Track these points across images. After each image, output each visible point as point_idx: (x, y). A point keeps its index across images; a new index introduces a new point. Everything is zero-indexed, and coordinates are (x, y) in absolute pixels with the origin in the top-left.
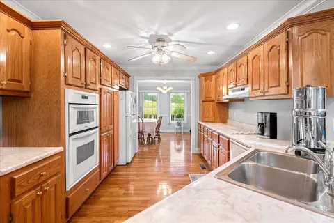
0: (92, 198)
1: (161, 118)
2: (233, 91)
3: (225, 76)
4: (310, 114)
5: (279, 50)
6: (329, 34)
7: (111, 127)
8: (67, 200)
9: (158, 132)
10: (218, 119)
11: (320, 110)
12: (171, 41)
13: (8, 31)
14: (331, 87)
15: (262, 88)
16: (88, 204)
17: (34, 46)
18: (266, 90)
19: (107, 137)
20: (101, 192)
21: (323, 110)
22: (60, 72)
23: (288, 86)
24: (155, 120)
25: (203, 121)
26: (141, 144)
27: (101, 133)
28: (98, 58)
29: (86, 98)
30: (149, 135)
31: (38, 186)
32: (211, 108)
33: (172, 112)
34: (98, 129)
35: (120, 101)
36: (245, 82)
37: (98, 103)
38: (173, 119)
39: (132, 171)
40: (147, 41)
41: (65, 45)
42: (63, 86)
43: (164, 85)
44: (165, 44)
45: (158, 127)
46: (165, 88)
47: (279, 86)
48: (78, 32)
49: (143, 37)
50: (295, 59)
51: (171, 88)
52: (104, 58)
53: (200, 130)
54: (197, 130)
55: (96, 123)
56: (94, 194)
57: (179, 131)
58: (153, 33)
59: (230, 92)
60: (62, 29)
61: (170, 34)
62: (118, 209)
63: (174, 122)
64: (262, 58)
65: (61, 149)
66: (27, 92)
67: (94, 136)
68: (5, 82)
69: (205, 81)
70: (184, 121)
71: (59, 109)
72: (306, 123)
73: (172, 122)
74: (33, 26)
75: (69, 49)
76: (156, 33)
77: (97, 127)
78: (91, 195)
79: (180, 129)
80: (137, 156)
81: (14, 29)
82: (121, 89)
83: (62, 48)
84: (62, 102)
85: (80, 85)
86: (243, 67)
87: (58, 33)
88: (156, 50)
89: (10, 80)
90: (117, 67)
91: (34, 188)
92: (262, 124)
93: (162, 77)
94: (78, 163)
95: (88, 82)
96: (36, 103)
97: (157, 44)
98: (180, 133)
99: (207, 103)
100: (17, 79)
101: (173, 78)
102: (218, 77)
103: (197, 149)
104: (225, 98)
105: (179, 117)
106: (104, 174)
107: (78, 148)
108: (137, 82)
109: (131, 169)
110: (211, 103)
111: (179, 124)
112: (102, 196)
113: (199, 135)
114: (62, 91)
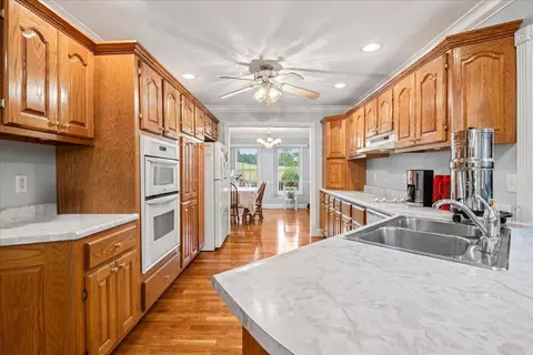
0: (171, 291)
1: (264, 186)
2: (373, 141)
3: (361, 119)
4: (473, 165)
5: (436, 81)
6: (502, 57)
7: (194, 194)
8: (143, 286)
9: (259, 206)
10: (351, 185)
11: (486, 160)
12: (281, 68)
13: (70, 57)
14: (505, 130)
15: (412, 135)
16: (167, 298)
17: (98, 77)
18: (418, 137)
19: (189, 207)
20: (182, 283)
21: (490, 160)
22: (133, 112)
23: (446, 130)
24: (256, 189)
25: (328, 188)
26: (234, 224)
27: (182, 200)
28: (178, 94)
29: (164, 149)
30: (247, 210)
31: (111, 260)
32: (340, 169)
33: (279, 179)
34: (178, 195)
35: (206, 158)
36: (390, 128)
37: (178, 158)
38: (281, 188)
39: (223, 258)
40: (247, 68)
41: (140, 75)
42: (137, 131)
43: (269, 135)
44: (274, 73)
45: (260, 199)
46: (269, 139)
47: (435, 130)
48: (155, 57)
49: (241, 64)
50: (457, 93)
51: (279, 141)
52: (185, 94)
53: (323, 202)
54: (319, 201)
55: (176, 186)
56: (174, 286)
57: (290, 206)
58: (257, 57)
59: (368, 144)
60: (136, 54)
61: (281, 59)
62: (209, 304)
63: (283, 193)
64: (412, 92)
65: (136, 216)
66: (91, 139)
67: (174, 204)
68: (68, 125)
69: (332, 128)
70: (298, 192)
71: (133, 162)
72: (468, 177)
73: (280, 193)
74: (97, 49)
75: (144, 80)
76: (261, 57)
77: (176, 192)
78: (169, 288)
79: (293, 202)
80: (229, 240)
81: (76, 55)
82: (207, 140)
83: (136, 79)
84: (137, 153)
85: (158, 131)
86: (386, 106)
87: (131, 58)
88: (260, 81)
89: (72, 122)
90: (201, 108)
91: (108, 262)
92: (413, 186)
93: (266, 123)
94: (156, 239)
95: (167, 129)
96: (102, 154)
97: (262, 73)
98: (293, 209)
99: (334, 161)
100: (79, 120)
101: (283, 123)
102: (351, 121)
103: (319, 230)
104: (360, 152)
105: (291, 184)
106: (186, 261)
107: (155, 218)
108: (230, 130)
109: (221, 257)
110: (339, 161)
111: (291, 196)
112: (185, 289)
113: (322, 210)
114: (137, 138)
